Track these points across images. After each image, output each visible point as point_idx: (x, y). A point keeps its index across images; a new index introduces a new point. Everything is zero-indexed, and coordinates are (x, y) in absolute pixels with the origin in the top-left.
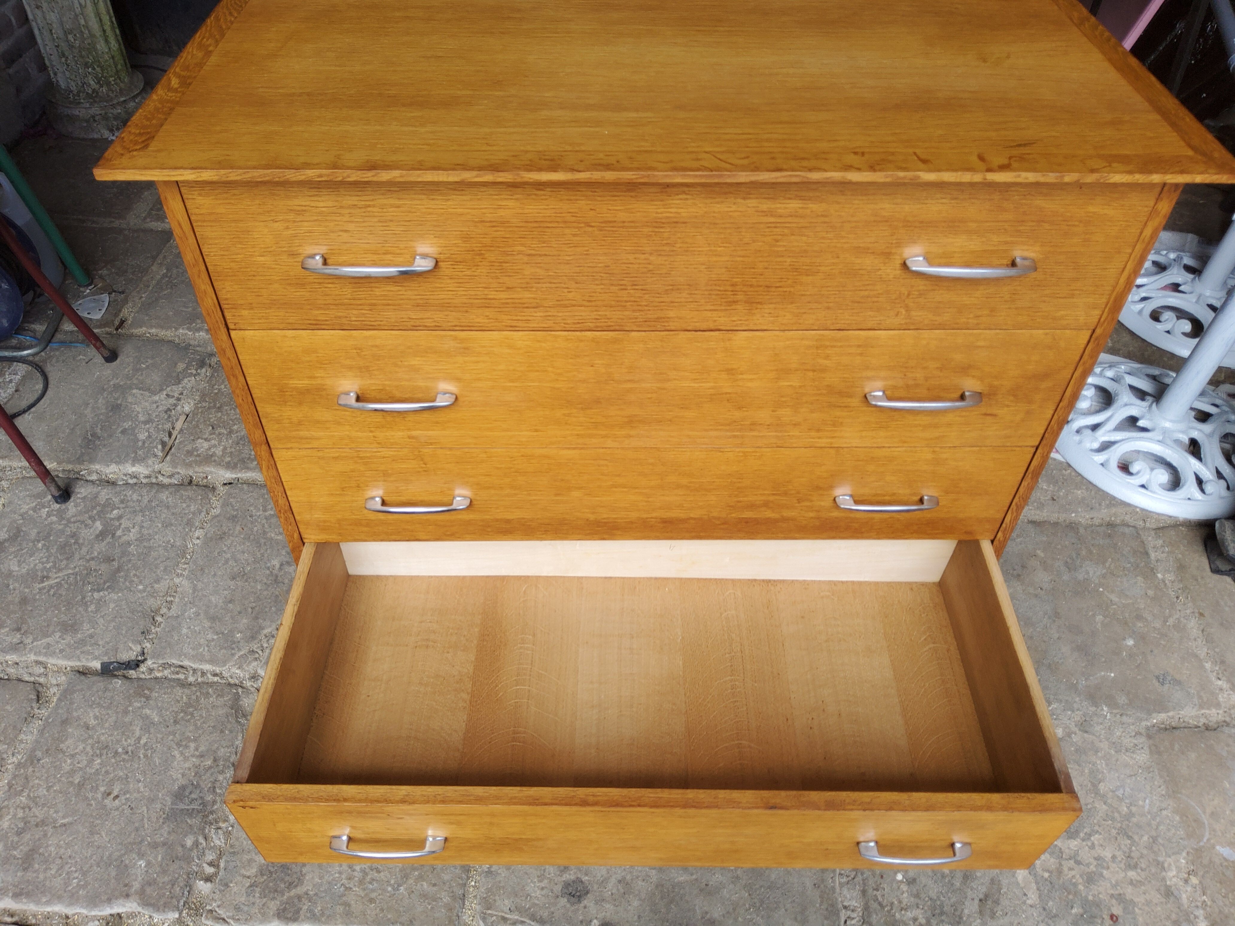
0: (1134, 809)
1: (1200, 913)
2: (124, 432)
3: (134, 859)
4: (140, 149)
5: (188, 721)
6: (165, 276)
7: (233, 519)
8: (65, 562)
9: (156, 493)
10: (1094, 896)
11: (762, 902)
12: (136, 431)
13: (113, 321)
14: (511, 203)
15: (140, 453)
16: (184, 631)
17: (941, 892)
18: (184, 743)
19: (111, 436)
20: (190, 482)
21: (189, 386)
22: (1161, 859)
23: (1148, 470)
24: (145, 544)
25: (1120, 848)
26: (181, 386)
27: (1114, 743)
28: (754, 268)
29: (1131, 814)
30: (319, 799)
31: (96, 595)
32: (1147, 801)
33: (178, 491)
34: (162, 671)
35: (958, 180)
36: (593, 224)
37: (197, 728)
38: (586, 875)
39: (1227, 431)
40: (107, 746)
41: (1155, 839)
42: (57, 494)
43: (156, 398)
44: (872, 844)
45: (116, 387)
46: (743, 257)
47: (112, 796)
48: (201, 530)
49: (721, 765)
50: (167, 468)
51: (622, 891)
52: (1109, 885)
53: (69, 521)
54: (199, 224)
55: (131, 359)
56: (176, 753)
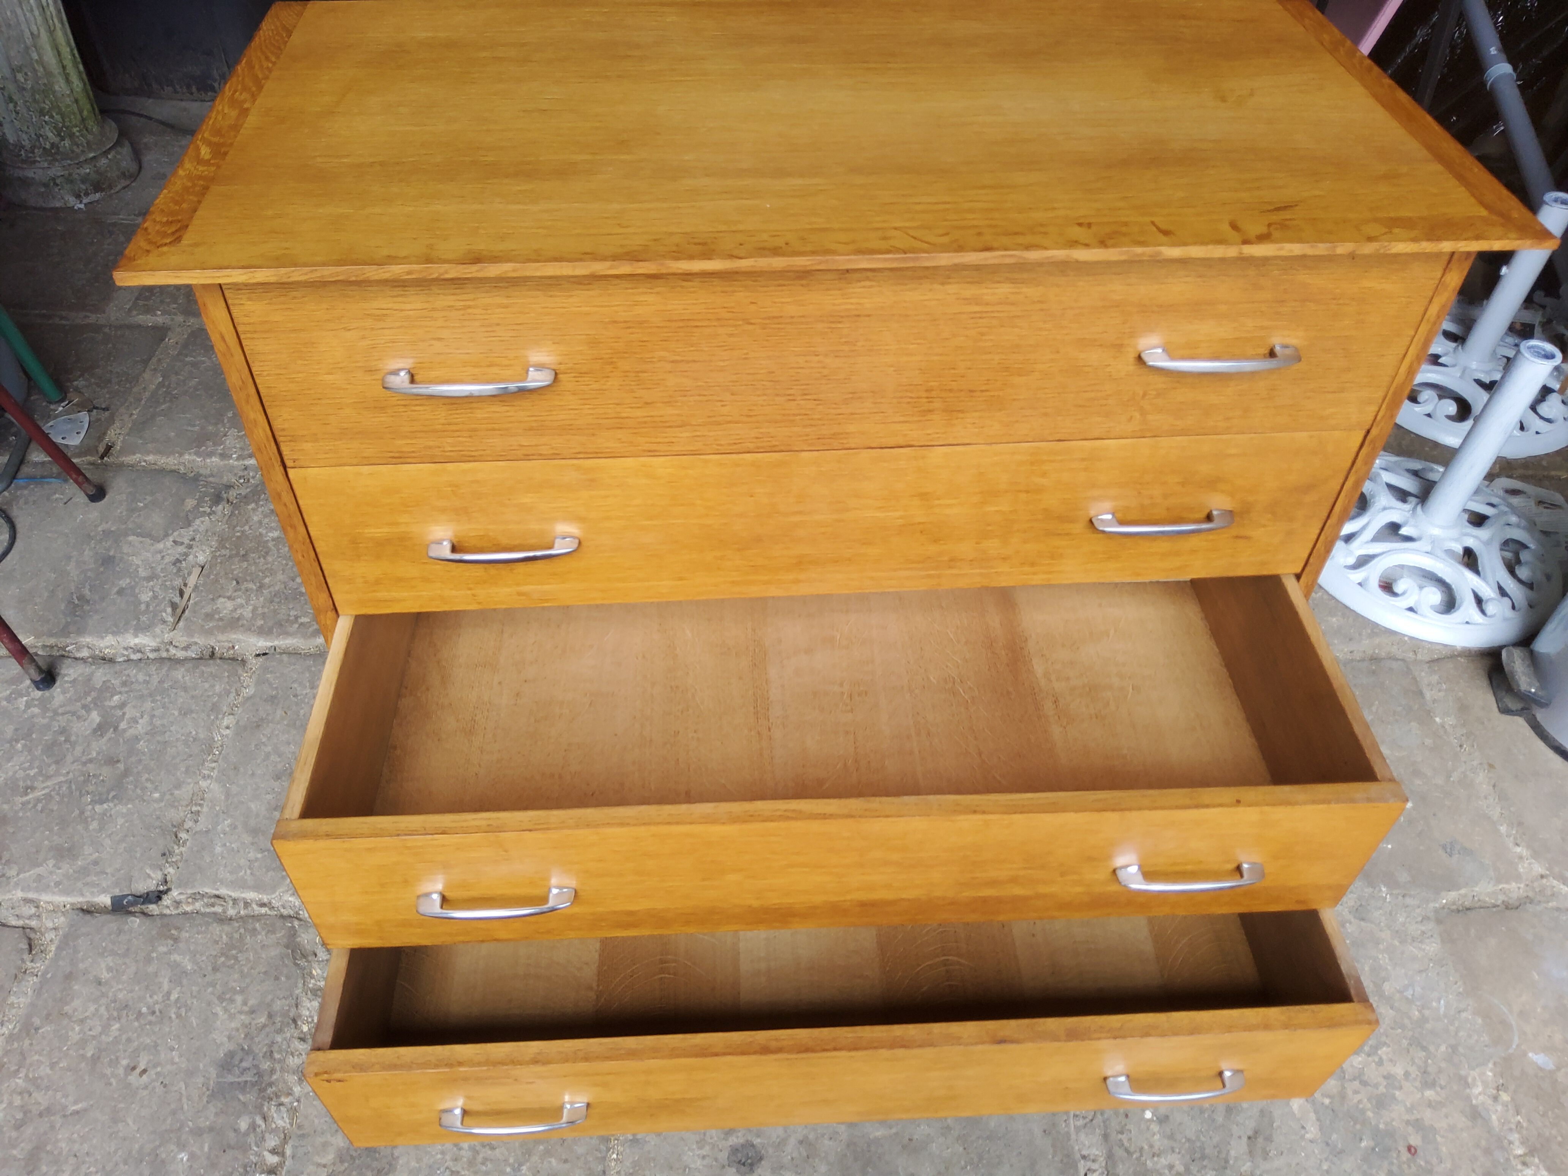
0: (1427, 1012)
1: (1515, 1137)
2: (121, 592)
3: (172, 1151)
4: (170, 243)
5: (231, 967)
6: (161, 385)
7: (272, 700)
8: (54, 767)
9: (169, 670)
10: (1386, 1124)
11: (981, 1158)
12: (137, 591)
13: (97, 447)
14: (650, 298)
15: (144, 618)
16: (218, 849)
17: (1201, 1131)
18: (228, 996)
19: (103, 599)
20: (212, 655)
21: (202, 528)
22: (1463, 1073)
23: (1417, 589)
24: (159, 738)
25: (1413, 1063)
26: (191, 529)
27: (1397, 932)
28: (954, 369)
29: (1424, 1020)
30: (426, 1065)
31: (98, 808)
32: (1442, 1002)
33: (197, 667)
34: (193, 903)
35: (1208, 256)
36: (752, 321)
37: (243, 975)
38: (758, 1136)
39: (1508, 537)
40: (126, 1006)
41: (1454, 1048)
42: (38, 678)
43: (161, 546)
44: (1122, 1079)
45: (107, 533)
46: (941, 355)
47: (138, 1071)
48: (231, 717)
49: (925, 988)
50: (180, 637)
51: (805, 1154)
52: (1403, 1109)
53: (56, 713)
54: (249, 335)
55: (124, 497)
56: (219, 1010)
